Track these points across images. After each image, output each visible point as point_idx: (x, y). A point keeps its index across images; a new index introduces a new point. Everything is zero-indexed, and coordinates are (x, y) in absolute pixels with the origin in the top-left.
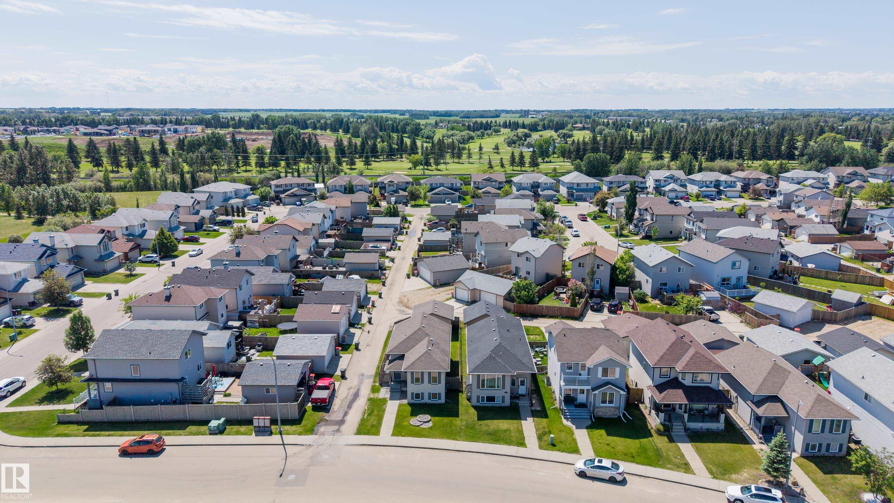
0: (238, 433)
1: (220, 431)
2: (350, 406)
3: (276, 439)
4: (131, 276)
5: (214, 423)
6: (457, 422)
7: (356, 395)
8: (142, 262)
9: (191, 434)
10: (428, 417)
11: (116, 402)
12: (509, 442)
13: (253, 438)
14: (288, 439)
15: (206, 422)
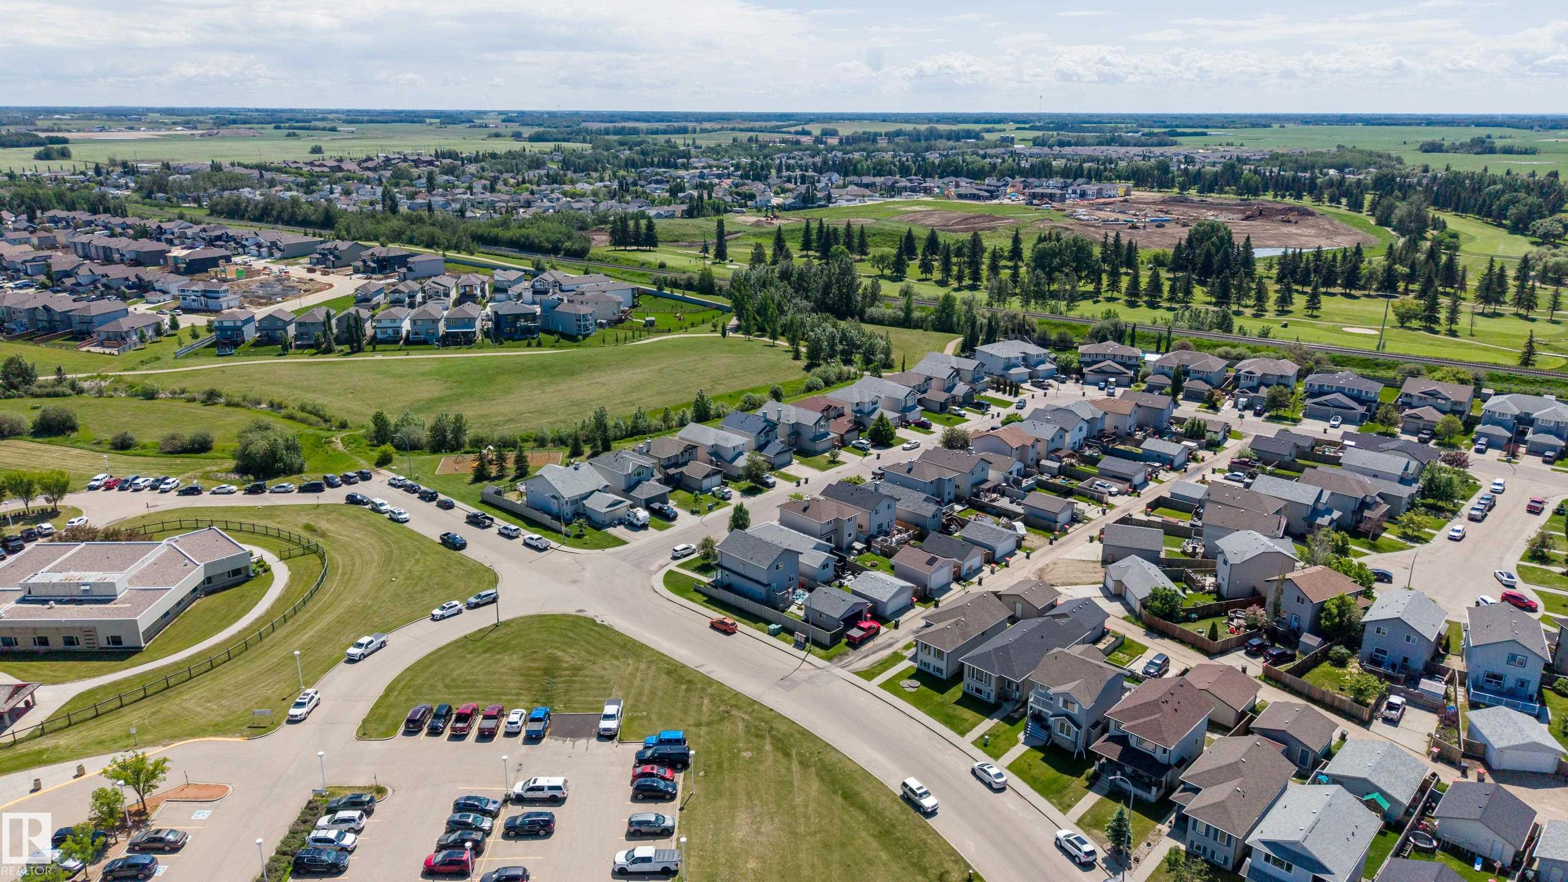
0: (784, 640)
1: (774, 634)
2: (874, 653)
3: (802, 654)
4: (834, 462)
5: (773, 627)
6: (938, 697)
7: (890, 645)
8: (854, 447)
9: (758, 629)
10: (918, 684)
11: (729, 587)
12: (953, 727)
13: (790, 648)
14: (811, 658)
15: (769, 623)
